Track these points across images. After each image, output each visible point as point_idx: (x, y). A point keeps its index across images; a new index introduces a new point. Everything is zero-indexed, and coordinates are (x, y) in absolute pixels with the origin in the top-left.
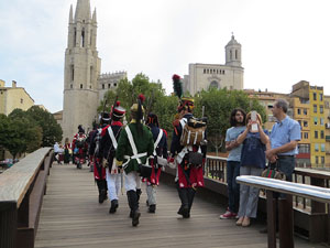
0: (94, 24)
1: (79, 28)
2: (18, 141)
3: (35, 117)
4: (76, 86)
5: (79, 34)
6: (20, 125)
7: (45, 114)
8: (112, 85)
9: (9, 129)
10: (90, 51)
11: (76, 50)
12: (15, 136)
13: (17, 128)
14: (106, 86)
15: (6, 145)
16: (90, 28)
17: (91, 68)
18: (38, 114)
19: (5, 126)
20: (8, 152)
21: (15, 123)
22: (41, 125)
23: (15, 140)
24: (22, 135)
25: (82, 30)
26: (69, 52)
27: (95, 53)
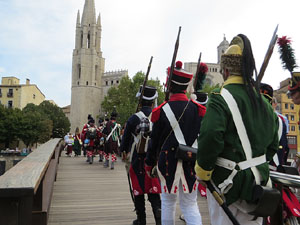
0: (99, 27)
1: (85, 31)
2: (31, 132)
3: (45, 111)
4: (83, 83)
5: (85, 37)
6: (32, 118)
7: (55, 109)
8: (115, 82)
9: (23, 121)
10: (95, 51)
11: (83, 51)
12: (28, 128)
13: (30, 120)
14: (109, 83)
15: (20, 136)
16: (95, 30)
17: (96, 67)
18: (49, 108)
19: (20, 119)
20: (21, 143)
21: (28, 117)
22: (52, 118)
23: (28, 131)
24: (34, 127)
25: (88, 33)
26: (77, 53)
27: (99, 53)
